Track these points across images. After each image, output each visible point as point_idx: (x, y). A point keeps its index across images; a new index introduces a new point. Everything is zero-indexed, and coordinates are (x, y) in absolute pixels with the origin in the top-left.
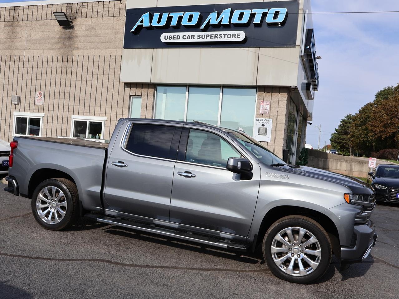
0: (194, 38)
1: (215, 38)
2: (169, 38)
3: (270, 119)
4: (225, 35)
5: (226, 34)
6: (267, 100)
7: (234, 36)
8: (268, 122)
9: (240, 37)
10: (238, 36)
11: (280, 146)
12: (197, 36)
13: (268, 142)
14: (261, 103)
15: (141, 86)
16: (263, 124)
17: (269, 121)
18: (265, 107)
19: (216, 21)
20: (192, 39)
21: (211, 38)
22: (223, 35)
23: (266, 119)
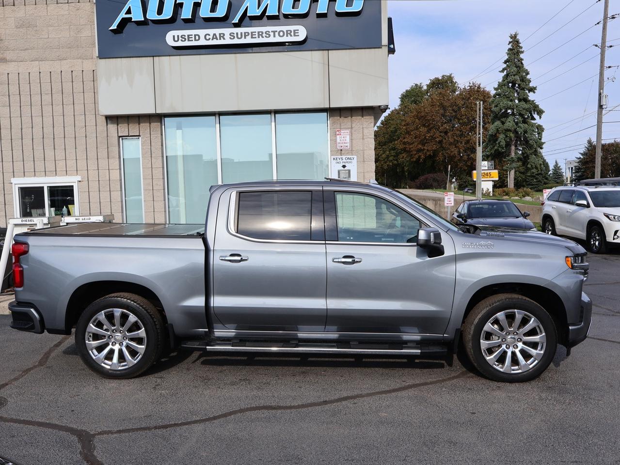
0: (224, 39)
2: (180, 38)
3: (353, 157)
4: (274, 32)
5: (277, 31)
6: (346, 129)
7: (288, 33)
8: (351, 161)
9: (298, 36)
10: (295, 33)
12: (228, 35)
14: (338, 133)
15: (137, 119)
16: (344, 164)
17: (352, 159)
18: (344, 138)
19: (258, 11)
20: (220, 39)
21: (252, 37)
22: (272, 32)
23: (348, 157)
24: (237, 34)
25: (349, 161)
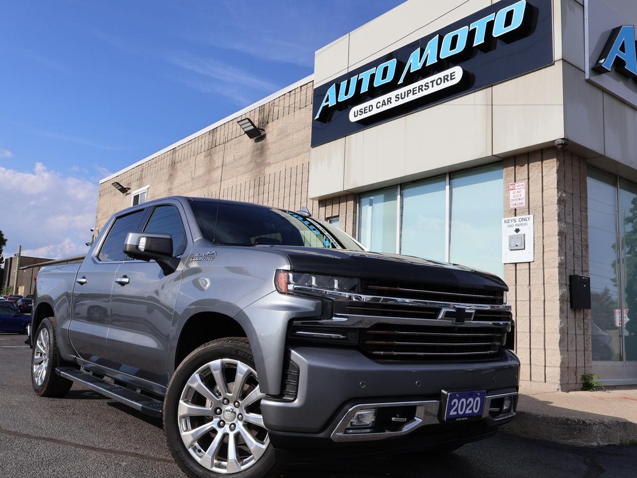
0: (391, 103)
1: (419, 92)
2: (359, 113)
3: (529, 216)
4: (432, 82)
5: (435, 80)
6: (522, 180)
8: (526, 222)
9: (455, 78)
10: (451, 76)
11: (553, 267)
13: (529, 263)
14: (511, 187)
15: (338, 199)
16: (517, 227)
17: (527, 219)
18: (518, 194)
19: (419, 64)
20: (388, 104)
21: (413, 94)
22: (431, 82)
23: (522, 217)
24: (401, 94)
25: (524, 222)
